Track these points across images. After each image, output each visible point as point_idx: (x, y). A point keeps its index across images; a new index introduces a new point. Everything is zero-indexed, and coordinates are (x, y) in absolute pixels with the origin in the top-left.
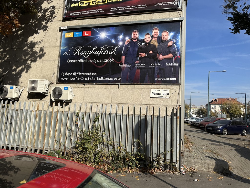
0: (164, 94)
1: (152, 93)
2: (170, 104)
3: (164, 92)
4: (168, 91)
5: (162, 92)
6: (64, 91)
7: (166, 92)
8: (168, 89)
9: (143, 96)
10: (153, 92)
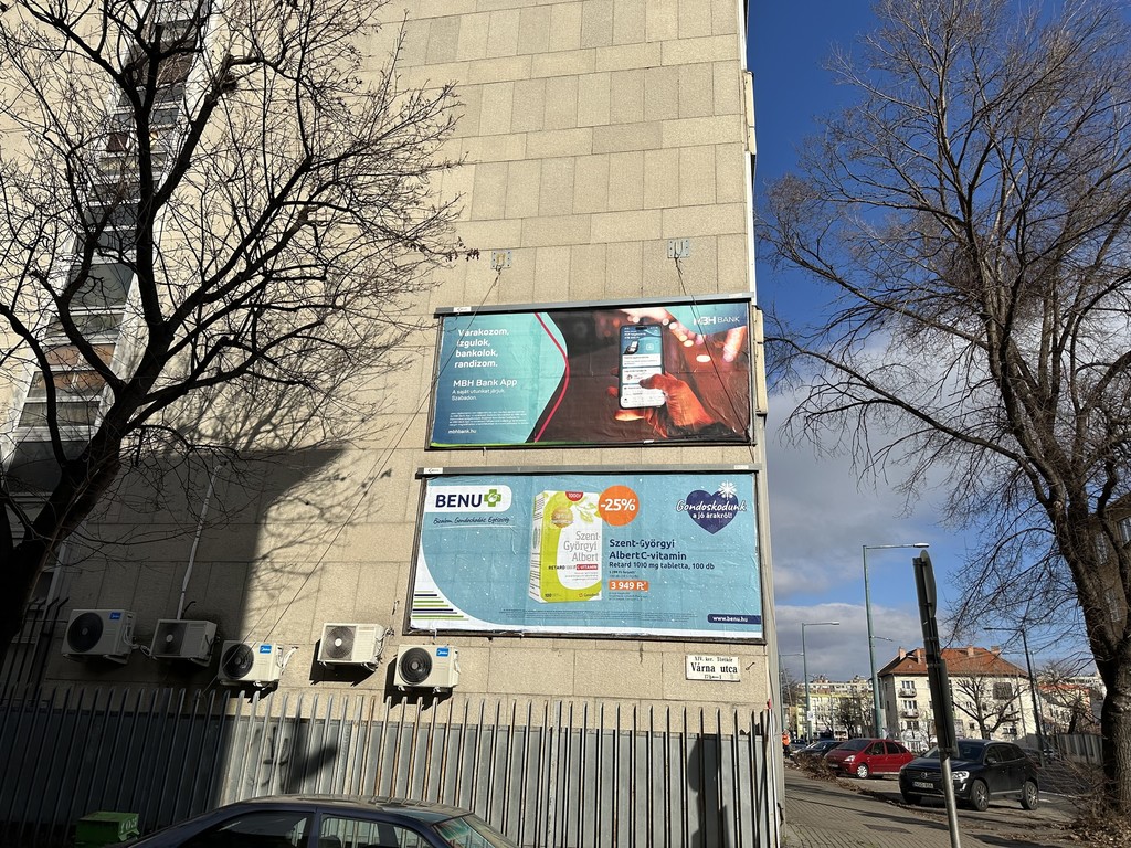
0: (724, 670)
1: (689, 667)
2: (742, 699)
3: (724, 664)
4: (735, 663)
5: (718, 665)
6: (436, 661)
7: (729, 664)
8: (735, 655)
9: (665, 675)
10: (694, 661)
